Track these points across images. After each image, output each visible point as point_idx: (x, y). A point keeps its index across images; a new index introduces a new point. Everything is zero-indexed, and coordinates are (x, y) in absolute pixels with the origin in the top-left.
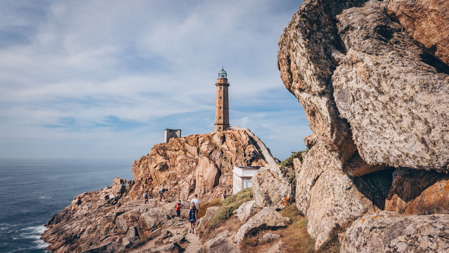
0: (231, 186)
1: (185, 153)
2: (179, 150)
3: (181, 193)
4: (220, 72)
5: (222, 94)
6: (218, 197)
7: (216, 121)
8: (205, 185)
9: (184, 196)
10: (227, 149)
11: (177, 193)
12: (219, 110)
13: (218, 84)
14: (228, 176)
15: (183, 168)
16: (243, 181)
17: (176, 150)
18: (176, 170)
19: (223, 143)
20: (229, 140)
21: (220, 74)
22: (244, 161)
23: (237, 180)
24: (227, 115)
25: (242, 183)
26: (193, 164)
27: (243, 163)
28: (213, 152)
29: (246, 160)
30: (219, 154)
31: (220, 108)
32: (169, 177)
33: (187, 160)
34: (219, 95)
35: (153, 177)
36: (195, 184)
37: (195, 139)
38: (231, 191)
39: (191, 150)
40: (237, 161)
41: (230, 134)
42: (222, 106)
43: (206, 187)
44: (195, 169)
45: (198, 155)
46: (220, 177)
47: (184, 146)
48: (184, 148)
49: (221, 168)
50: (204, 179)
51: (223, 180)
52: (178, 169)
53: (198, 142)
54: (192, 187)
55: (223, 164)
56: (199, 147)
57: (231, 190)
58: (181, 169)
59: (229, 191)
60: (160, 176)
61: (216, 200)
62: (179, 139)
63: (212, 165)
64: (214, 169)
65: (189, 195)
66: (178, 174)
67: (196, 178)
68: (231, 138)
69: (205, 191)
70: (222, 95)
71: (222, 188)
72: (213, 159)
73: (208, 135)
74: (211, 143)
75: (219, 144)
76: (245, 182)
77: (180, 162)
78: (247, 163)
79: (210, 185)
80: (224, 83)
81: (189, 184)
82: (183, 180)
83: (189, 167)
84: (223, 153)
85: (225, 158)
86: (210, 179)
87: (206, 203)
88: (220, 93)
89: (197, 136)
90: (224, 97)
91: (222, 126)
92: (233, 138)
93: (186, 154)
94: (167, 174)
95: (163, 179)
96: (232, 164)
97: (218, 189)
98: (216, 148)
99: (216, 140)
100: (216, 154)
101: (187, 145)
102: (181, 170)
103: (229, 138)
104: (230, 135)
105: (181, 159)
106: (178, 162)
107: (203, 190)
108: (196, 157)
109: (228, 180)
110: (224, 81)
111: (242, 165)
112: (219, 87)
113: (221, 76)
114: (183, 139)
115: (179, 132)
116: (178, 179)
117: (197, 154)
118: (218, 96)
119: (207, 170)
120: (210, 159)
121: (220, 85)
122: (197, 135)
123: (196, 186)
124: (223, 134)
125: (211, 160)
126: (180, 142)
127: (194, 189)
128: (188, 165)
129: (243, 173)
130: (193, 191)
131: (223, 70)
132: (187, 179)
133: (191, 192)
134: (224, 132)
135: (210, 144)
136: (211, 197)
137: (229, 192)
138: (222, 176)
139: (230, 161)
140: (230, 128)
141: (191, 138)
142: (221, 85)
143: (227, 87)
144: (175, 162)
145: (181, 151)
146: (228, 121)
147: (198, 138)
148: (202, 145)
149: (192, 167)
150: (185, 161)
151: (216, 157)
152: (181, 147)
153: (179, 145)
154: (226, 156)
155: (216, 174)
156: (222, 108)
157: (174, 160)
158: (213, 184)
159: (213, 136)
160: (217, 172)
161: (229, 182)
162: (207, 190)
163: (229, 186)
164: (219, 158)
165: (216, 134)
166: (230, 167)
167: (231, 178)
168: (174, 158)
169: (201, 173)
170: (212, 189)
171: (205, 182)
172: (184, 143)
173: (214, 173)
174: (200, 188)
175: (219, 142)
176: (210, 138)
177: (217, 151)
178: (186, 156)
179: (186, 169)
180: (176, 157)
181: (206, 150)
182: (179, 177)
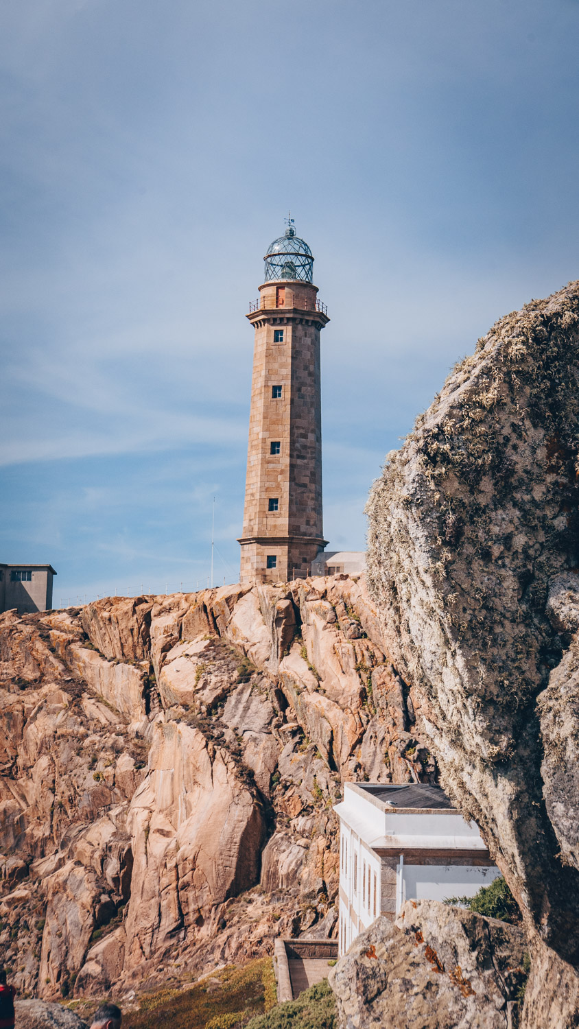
0: (330, 893)
1: (76, 701)
2: (38, 682)
3: (52, 924)
4: (277, 248)
5: (287, 371)
6: (255, 953)
7: (247, 519)
8: (185, 886)
9: (66, 941)
10: (310, 680)
11: (26, 926)
12: (265, 462)
13: (264, 312)
14: (309, 834)
15: (62, 787)
16: (389, 870)
17: (23, 685)
18: (24, 798)
19: (286, 647)
20: (322, 634)
21: (276, 260)
22: (403, 755)
23: (360, 865)
24: (312, 486)
25: (383, 882)
26: (119, 762)
27: (399, 766)
28: (232, 700)
29: (412, 744)
30: (262, 709)
31: (275, 447)
33: (87, 742)
34: (267, 379)
36: (128, 877)
37: (133, 622)
38: (327, 922)
39: (106, 681)
40: (366, 752)
41: (324, 596)
42: (285, 441)
43: (191, 895)
44: (129, 787)
45: (148, 710)
46: (270, 842)
47: (67, 661)
48: (68, 670)
49: (272, 788)
50: (178, 848)
51: (282, 857)
52: (33, 788)
53: (146, 639)
54: (110, 893)
55: (286, 770)
56: (152, 669)
57: (330, 914)
58: (53, 790)
59: (315, 922)
61: (245, 969)
62: (44, 620)
63: (224, 772)
64: (236, 798)
65: (92, 941)
66: (33, 820)
67: (133, 842)
68: (334, 621)
69: (182, 915)
70: (284, 376)
71: (278, 905)
72: (229, 736)
73: (206, 598)
74: (217, 649)
75: (263, 653)
76: (399, 878)
77: (43, 748)
78: (419, 767)
79: (210, 883)
80: (295, 311)
81: (92, 876)
82: (60, 855)
83: (97, 778)
84: (284, 703)
85: (299, 730)
86: (213, 848)
87: (188, 986)
88: (276, 366)
89: (144, 606)
90: (296, 389)
91: (281, 552)
92: (344, 622)
93: (78, 705)
96: (333, 766)
97: (257, 906)
98: (245, 677)
99: (245, 632)
100: (247, 709)
101: (84, 654)
102: (51, 798)
103: (321, 623)
104: (327, 605)
105: (50, 732)
106: (33, 749)
107: (174, 914)
108: (136, 725)
109: (314, 857)
110: (296, 297)
111: (390, 776)
112: (267, 331)
113: (279, 270)
114: (66, 620)
115: (39, 578)
116: (34, 847)
117: (140, 709)
118: (261, 382)
119: (193, 797)
120: (213, 739)
121: (272, 317)
122: (141, 601)
123: (135, 888)
124: (289, 597)
125: (219, 740)
126: (46, 638)
127: (124, 902)
128: (91, 768)
129: (387, 827)
130: (115, 914)
131: (291, 235)
132: (81, 845)
133: (106, 922)
134: (293, 585)
135: (211, 654)
136: (218, 954)
137: (318, 927)
138: (277, 836)
139: (323, 751)
140: (330, 562)
141: (106, 614)
142: (281, 321)
143: (312, 330)
144: (15, 748)
145: (54, 686)
146: (319, 523)
147: (147, 619)
148: (170, 655)
149: (111, 778)
150: (76, 744)
151: (245, 727)
152: (52, 665)
153: (39, 657)
154: (300, 722)
155: (244, 824)
156: (285, 449)
157: (11, 736)
158: (230, 882)
159: (229, 606)
160: (254, 812)
161: (319, 870)
162: (191, 914)
163: (318, 892)
164: (266, 731)
165: (249, 594)
166: (323, 787)
167: (328, 847)
168: (15, 726)
169: (161, 816)
170: (219, 909)
171: (184, 868)
172: (70, 642)
173: (236, 818)
174: (153, 901)
175: (263, 643)
176: (217, 617)
177: (250, 695)
178: (79, 716)
179: (76, 793)
180: (26, 724)
181: (190, 689)
182: (38, 834)
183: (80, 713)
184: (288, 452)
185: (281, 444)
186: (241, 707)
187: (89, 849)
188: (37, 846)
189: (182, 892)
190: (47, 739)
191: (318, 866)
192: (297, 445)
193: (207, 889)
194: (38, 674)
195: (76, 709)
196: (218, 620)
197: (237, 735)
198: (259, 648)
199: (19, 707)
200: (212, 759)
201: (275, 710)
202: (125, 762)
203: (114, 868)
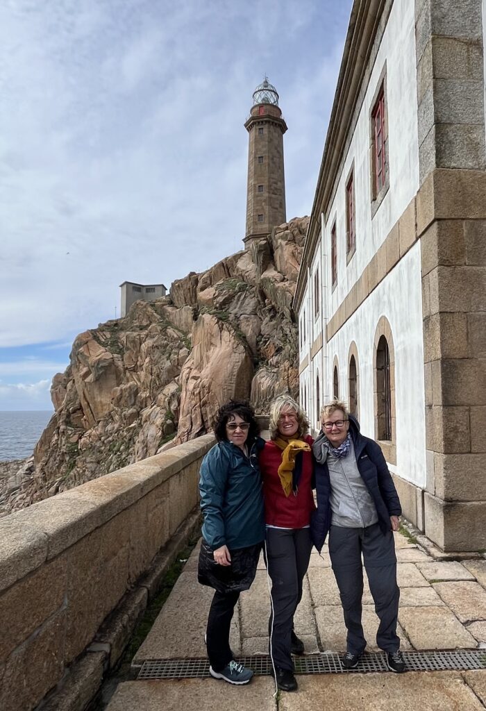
8: (205, 404)
9: (146, 446)
10: (278, 277)
12: (256, 197)
14: (280, 364)
15: (155, 371)
17: (142, 328)
18: (139, 380)
19: (264, 268)
20: (285, 249)
26: (181, 352)
28: (234, 301)
30: (250, 303)
31: (260, 188)
32: (121, 398)
33: (167, 348)
35: (84, 404)
36: (179, 409)
37: (189, 285)
39: (178, 318)
43: (208, 409)
46: (256, 375)
47: (163, 314)
48: (162, 318)
49: (257, 343)
51: (263, 381)
52: (142, 374)
54: (170, 419)
55: (265, 329)
58: (151, 373)
60: (98, 399)
63: (228, 336)
64: (234, 350)
65: (159, 446)
66: (142, 389)
69: (203, 422)
72: (232, 318)
73: (224, 260)
75: (253, 274)
77: (149, 353)
79: (219, 400)
81: (164, 412)
83: (171, 362)
84: (264, 296)
85: (273, 307)
86: (221, 379)
89: (194, 276)
90: (271, 159)
93: (165, 331)
94: (116, 391)
95: (105, 407)
98: (242, 289)
99: (243, 269)
101: (169, 309)
102: (150, 377)
103: (284, 243)
105: (151, 345)
106: (143, 356)
107: (199, 422)
109: (283, 376)
116: (141, 403)
120: (222, 320)
123: (181, 412)
124: (266, 239)
125: (225, 320)
128: (168, 358)
130: (175, 430)
133: (168, 435)
138: (261, 370)
142: (263, 124)
144: (137, 357)
145: (154, 325)
148: (204, 290)
149: (176, 361)
150: (162, 349)
151: (242, 313)
152: (156, 317)
153: (149, 314)
154: (273, 303)
155: (240, 363)
159: (235, 261)
160: (246, 357)
161: (286, 381)
162: (208, 421)
164: (254, 313)
165: (246, 253)
166: (288, 332)
167: (291, 366)
168: (136, 346)
169: (196, 371)
171: (203, 393)
172: (163, 305)
173: (235, 361)
174: (188, 416)
175: (253, 270)
176: (229, 267)
177: (245, 297)
178: (164, 336)
179: (160, 372)
180: (141, 344)
181: (212, 297)
182: (144, 395)
183: (166, 334)
184: (267, 190)
185: (264, 186)
186: (239, 303)
187: (163, 397)
188: (143, 402)
189: (203, 407)
190: (149, 349)
191: (285, 379)
192: (272, 187)
193: (217, 403)
194: (149, 322)
195: (164, 333)
196: (230, 269)
197: (236, 317)
198: (250, 273)
199: (138, 337)
200: (221, 329)
201: (259, 302)
202: (183, 351)
203: (175, 406)
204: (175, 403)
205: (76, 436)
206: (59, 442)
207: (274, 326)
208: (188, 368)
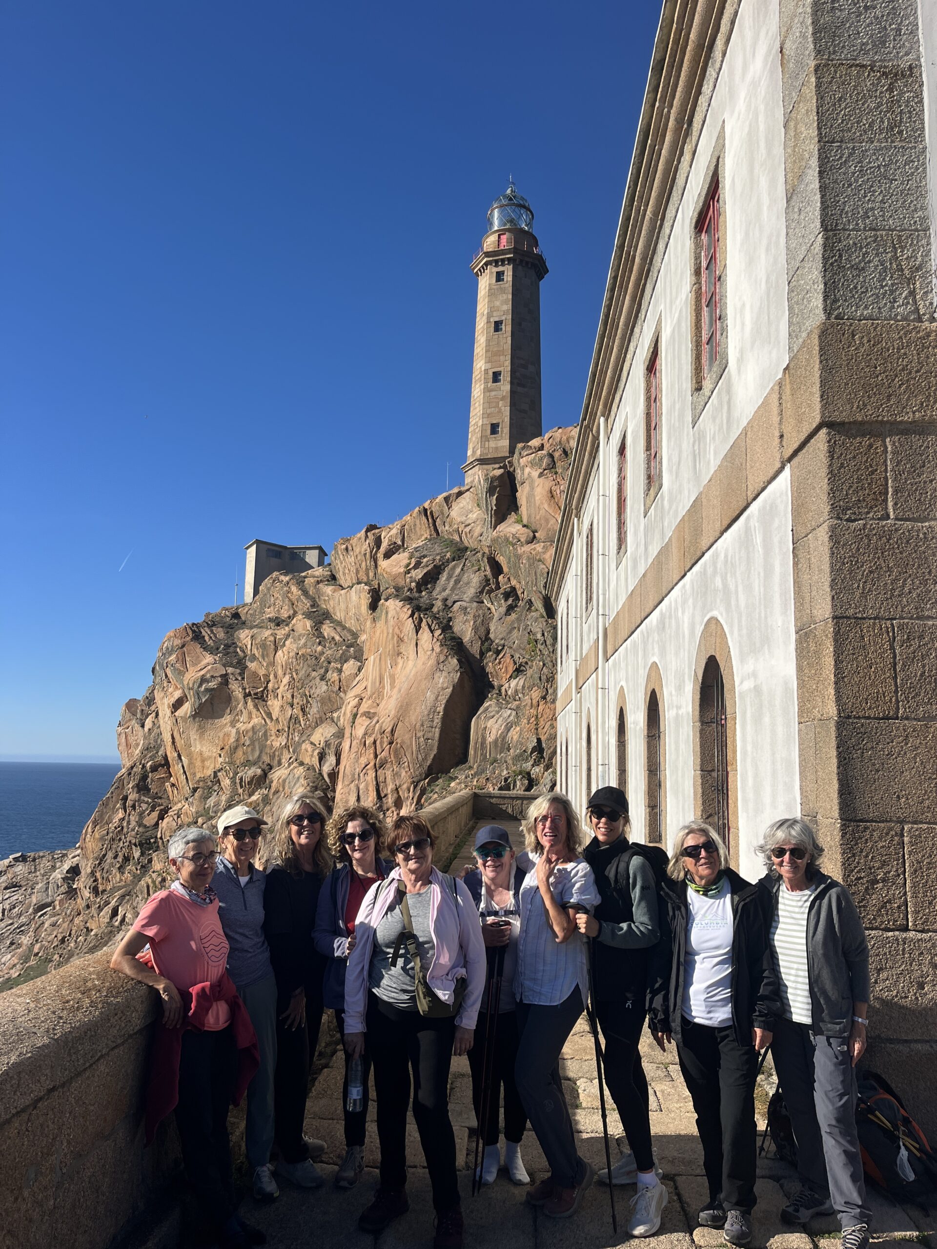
0: (545, 750)
1: (317, 627)
2: (290, 618)
8: (384, 764)
12: (488, 391)
14: (523, 694)
15: (298, 701)
17: (278, 622)
18: (269, 715)
19: (500, 518)
26: (345, 667)
28: (443, 577)
30: (472, 581)
31: (497, 376)
32: (236, 748)
33: (321, 659)
35: (172, 755)
36: (339, 769)
37: (366, 547)
39: (343, 605)
42: (505, 370)
43: (389, 773)
46: (479, 712)
47: (315, 597)
48: (314, 605)
49: (482, 654)
51: (490, 723)
52: (276, 704)
53: (377, 560)
55: (496, 630)
57: (547, 778)
60: (197, 748)
62: (304, 574)
63: (430, 640)
64: (439, 665)
67: (345, 733)
69: (380, 798)
71: (484, 775)
72: (438, 607)
75: (477, 531)
77: (289, 668)
79: (410, 759)
81: (309, 774)
82: (292, 760)
83: (326, 685)
84: (497, 569)
85: (512, 592)
86: (415, 720)
88: (497, 304)
89: (375, 531)
90: (517, 324)
93: (319, 630)
94: (227, 735)
95: (207, 763)
98: (458, 555)
99: (461, 520)
101: (328, 590)
102: (289, 712)
105: (293, 653)
106: (280, 673)
108: (364, 638)
109: (528, 715)
116: (272, 758)
119: (397, 670)
123: (340, 778)
128: (323, 678)
132: (305, 746)
138: (488, 704)
139: (539, 603)
142: (503, 263)
144: (267, 675)
145: (300, 617)
149: (337, 682)
150: (313, 662)
151: (456, 598)
152: (303, 603)
153: (293, 598)
154: (513, 583)
155: (450, 690)
156: (506, 378)
157: (265, 665)
158: (432, 757)
159: (448, 505)
160: (461, 678)
161: (533, 726)
162: (390, 796)
163: (532, 753)
164: (477, 600)
165: (468, 492)
166: (539, 636)
167: (544, 698)
168: (268, 655)
169: (370, 702)
170: (419, 788)
171: (382, 744)
172: (319, 584)
173: (440, 686)
174: (352, 785)
175: (478, 523)
176: (437, 518)
177: (462, 569)
178: (318, 637)
179: (308, 702)
180: (276, 651)
181: (402, 570)
182: (276, 744)
183: (319, 635)
184: (509, 379)
185: (502, 373)
186: (453, 580)
187: (310, 748)
188: (275, 755)
189: (380, 771)
190: (290, 660)
191: (531, 721)
192: (518, 374)
193: (406, 764)
194: (291, 612)
196: (438, 522)
197: (446, 606)
198: (472, 528)
199: (272, 639)
200: (418, 629)
201: (487, 580)
202: (350, 667)
203: (331, 765)
204: (331, 760)
205: (155, 814)
206: (125, 824)
207: (513, 622)
208: (356, 697)
